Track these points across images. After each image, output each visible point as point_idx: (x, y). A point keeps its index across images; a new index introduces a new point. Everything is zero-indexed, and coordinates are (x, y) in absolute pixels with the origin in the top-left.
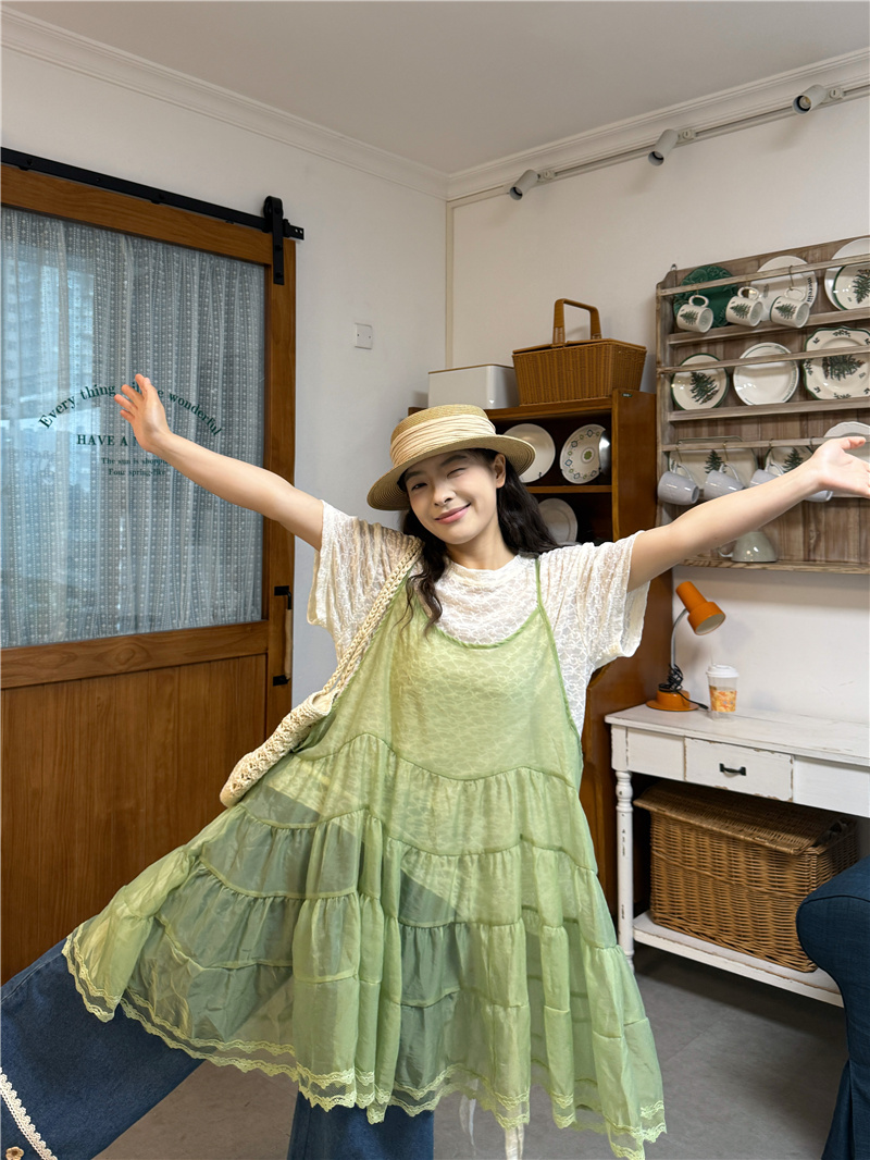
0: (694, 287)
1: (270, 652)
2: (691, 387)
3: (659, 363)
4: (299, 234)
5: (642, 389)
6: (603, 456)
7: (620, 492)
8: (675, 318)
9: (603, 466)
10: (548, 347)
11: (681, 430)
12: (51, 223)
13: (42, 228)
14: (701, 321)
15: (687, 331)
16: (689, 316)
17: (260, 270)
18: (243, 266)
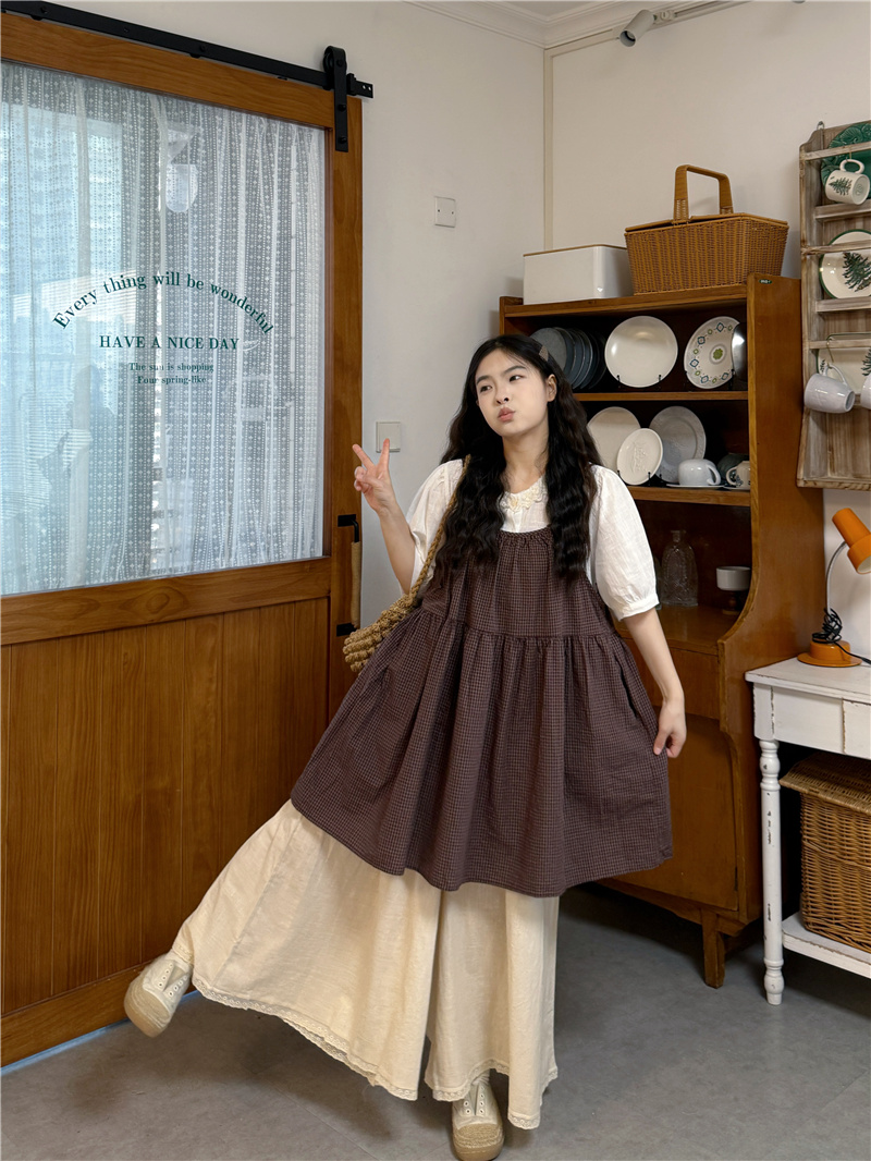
0: (847, 150)
1: (333, 596)
2: (844, 271)
3: (803, 241)
4: (367, 91)
5: (782, 275)
6: (737, 354)
7: (758, 400)
8: (822, 187)
9: (737, 367)
10: (669, 224)
11: (831, 323)
12: (67, 82)
13: (57, 88)
14: (855, 191)
15: (836, 203)
16: (841, 186)
17: (319, 135)
18: (299, 129)
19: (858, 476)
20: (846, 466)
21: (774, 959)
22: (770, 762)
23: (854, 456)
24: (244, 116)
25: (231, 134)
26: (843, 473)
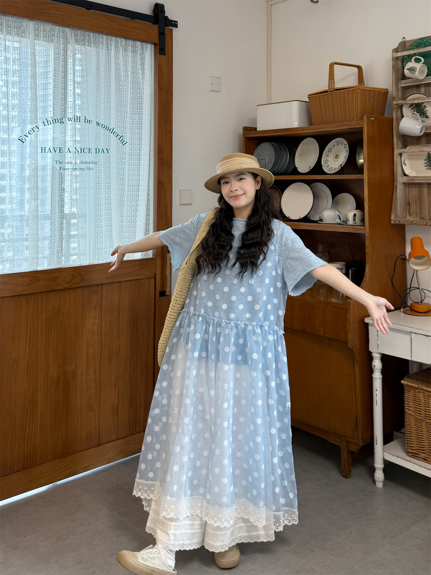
0: (416, 51)
1: (158, 276)
3: (394, 98)
4: (175, 24)
7: (369, 179)
8: (403, 71)
10: (326, 92)
11: (409, 140)
12: (25, 23)
13: (20, 26)
14: (419, 73)
15: (411, 78)
16: (412, 70)
17: (151, 46)
18: (141, 44)
19: (422, 218)
20: (417, 214)
21: (379, 464)
22: (377, 364)
23: (420, 208)
24: (114, 38)
25: (108, 47)
26: (414, 216)
